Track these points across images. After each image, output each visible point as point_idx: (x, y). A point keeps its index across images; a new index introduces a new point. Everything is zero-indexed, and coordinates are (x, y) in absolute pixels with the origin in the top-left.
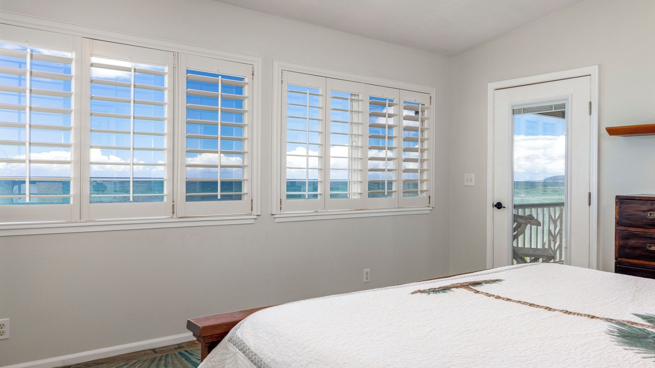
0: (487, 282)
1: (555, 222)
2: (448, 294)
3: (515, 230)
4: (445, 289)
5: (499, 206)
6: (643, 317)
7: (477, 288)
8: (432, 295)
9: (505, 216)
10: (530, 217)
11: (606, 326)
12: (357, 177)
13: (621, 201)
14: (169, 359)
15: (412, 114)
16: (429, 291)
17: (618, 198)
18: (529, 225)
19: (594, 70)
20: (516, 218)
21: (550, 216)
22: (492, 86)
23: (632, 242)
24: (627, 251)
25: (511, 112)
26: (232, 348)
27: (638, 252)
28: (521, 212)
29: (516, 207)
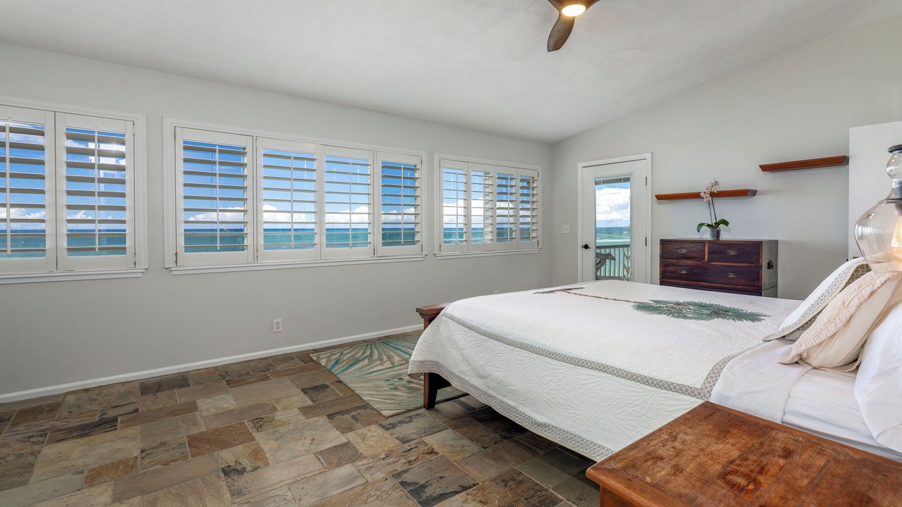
0: (575, 289)
1: (628, 258)
2: (554, 293)
3: (597, 264)
4: (552, 292)
5: (586, 247)
6: (653, 301)
7: (570, 291)
8: (545, 294)
9: (591, 254)
10: (610, 254)
11: (633, 304)
12: (489, 229)
13: (664, 243)
14: (376, 345)
15: (525, 184)
16: (543, 293)
17: (661, 240)
18: (607, 260)
19: (648, 156)
20: (598, 255)
21: (624, 254)
22: (580, 165)
23: (670, 269)
24: (667, 274)
25: (594, 183)
26: (444, 318)
27: (674, 275)
28: (603, 251)
29: (598, 247)
